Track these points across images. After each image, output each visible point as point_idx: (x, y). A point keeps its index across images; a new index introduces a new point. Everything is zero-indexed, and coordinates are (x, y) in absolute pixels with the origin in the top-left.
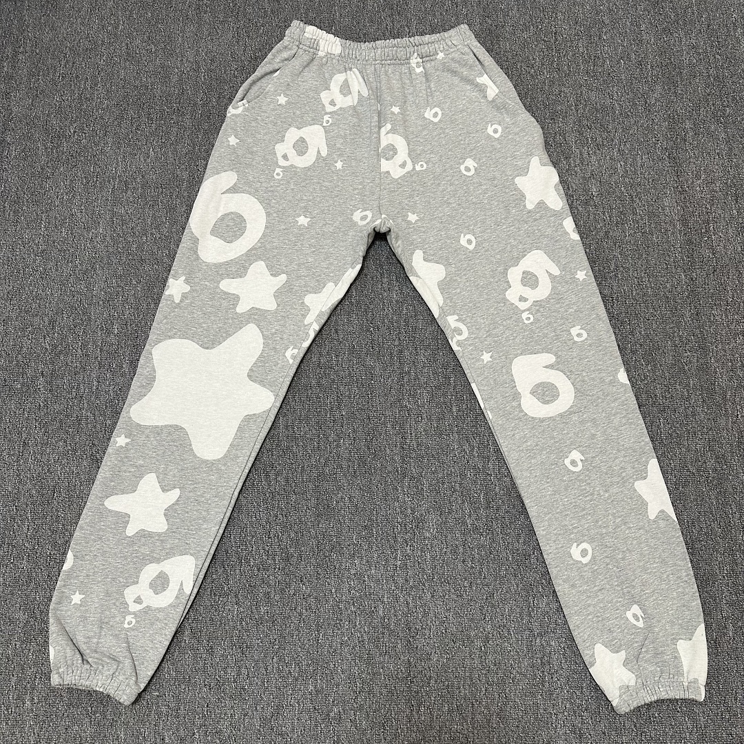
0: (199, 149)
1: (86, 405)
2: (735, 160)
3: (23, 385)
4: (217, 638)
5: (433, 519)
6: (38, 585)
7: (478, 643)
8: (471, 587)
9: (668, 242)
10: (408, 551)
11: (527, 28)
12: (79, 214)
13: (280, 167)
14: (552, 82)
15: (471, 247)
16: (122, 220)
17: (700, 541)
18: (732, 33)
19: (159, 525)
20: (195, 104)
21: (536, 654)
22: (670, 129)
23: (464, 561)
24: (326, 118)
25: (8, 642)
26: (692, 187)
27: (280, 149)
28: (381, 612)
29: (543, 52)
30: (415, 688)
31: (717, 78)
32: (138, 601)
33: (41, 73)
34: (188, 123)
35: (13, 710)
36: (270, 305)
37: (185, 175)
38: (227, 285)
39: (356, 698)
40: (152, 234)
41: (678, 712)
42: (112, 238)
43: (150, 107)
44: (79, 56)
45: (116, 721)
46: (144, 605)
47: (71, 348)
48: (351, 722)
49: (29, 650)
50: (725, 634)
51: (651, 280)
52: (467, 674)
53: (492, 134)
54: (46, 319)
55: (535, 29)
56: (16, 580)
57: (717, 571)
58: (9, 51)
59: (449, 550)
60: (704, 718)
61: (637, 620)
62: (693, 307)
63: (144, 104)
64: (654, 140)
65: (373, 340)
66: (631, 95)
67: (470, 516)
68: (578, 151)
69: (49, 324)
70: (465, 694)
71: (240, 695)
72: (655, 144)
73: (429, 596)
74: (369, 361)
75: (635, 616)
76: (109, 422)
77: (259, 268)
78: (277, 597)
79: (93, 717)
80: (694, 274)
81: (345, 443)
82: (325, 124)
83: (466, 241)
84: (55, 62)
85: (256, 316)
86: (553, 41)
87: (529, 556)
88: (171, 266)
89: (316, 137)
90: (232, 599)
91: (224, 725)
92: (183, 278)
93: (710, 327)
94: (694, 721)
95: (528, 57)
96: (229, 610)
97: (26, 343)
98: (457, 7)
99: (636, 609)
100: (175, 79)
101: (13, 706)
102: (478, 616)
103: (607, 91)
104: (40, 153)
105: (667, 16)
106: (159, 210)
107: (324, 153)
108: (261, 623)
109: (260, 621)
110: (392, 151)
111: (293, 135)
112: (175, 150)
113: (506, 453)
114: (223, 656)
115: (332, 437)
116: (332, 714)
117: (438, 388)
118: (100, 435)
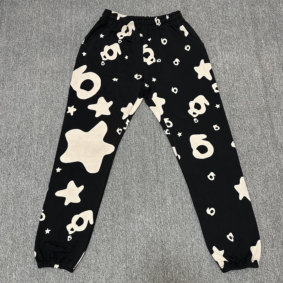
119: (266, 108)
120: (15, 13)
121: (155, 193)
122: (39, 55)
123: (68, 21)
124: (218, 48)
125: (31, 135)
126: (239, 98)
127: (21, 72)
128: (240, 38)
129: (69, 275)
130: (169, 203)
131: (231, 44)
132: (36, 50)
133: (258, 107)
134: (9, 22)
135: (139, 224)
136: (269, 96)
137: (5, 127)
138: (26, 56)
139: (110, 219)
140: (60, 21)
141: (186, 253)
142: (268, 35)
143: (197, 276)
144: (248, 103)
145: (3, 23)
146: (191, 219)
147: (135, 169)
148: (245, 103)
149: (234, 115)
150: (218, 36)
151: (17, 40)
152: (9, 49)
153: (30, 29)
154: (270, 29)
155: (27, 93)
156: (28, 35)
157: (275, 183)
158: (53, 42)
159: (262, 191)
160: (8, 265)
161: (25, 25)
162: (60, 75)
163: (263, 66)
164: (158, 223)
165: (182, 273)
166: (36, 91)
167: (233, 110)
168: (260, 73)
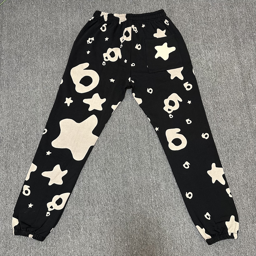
119: (245, 101)
120: (14, 17)
121: (150, 179)
122: (39, 56)
123: (65, 24)
124: (201, 47)
125: (37, 131)
126: (221, 92)
127: (24, 73)
128: (220, 37)
129: (78, 255)
130: (163, 188)
131: (213, 43)
132: (37, 52)
133: (238, 100)
134: (10, 25)
135: (137, 208)
136: (247, 90)
137: (12, 124)
138: (28, 58)
139: (111, 204)
140: (57, 24)
141: (179, 232)
142: (245, 34)
143: (189, 250)
144: (229, 96)
145: (4, 27)
146: (182, 202)
147: (132, 159)
148: (226, 97)
149: (217, 108)
150: (201, 36)
151: (18, 43)
152: (12, 51)
153: (29, 32)
154: (247, 29)
155: (31, 92)
156: (28, 38)
157: (254, 167)
158: (52, 44)
159: (243, 175)
160: (23, 248)
161: (25, 28)
162: (59, 75)
163: (242, 63)
164: (154, 206)
165: (177, 248)
166: (39, 90)
167: (217, 103)
168: (240, 70)
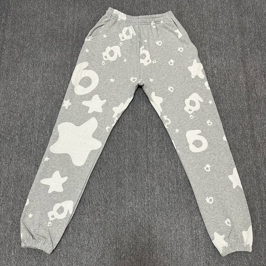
0: (74, 53)
1: (33, 146)
2: (264, 62)
3: (10, 138)
4: (81, 230)
5: (158, 188)
6: (16, 211)
7: (174, 232)
8: (171, 212)
9: (241, 91)
10: (149, 199)
11: (192, 13)
12: (30, 76)
13: (104, 61)
14: (201, 33)
15: (172, 91)
16: (46, 79)
17: (250, 196)
18: (264, 17)
19: (60, 189)
20: (73, 37)
21: (194, 236)
22: (242, 51)
23: (169, 203)
24: (121, 43)
25: (5, 231)
26: (249, 71)
27: (104, 54)
28: (139, 221)
29: (198, 22)
30: (151, 248)
31: (258, 33)
32: (53, 216)
33: (16, 23)
34: (71, 44)
35: (7, 256)
36: (100, 110)
37: (69, 62)
38: (85, 103)
39: (131, 251)
40: (57, 84)
41: (242, 256)
42: (43, 85)
43: (57, 37)
44: (30, 17)
45: (45, 260)
46: (55, 218)
47: (28, 125)
48: (129, 259)
49: (13, 234)
50: (258, 229)
51: (235, 104)
52: (170, 243)
53: (180, 51)
54: (18, 114)
55: (195, 13)
56: (8, 209)
57: (256, 207)
58: (4, 15)
59: (163, 199)
60: (251, 258)
61: (229, 224)
62: (249, 114)
63: (54, 36)
64: (236, 54)
65: (137, 124)
66: (229, 38)
67: (171, 187)
68: (210, 58)
69: (20, 116)
70: (169, 250)
71: (89, 250)
72: (237, 56)
73: (156, 215)
74: (136, 131)
75: (228, 222)
76: (42, 152)
77: (96, 97)
78: (103, 215)
79: (36, 258)
80: (250, 102)
81: (127, 161)
82: (120, 45)
83: (170, 89)
84: (22, 20)
85: (95, 114)
86: (201, 18)
87: (192, 201)
88: (64, 96)
89: (117, 50)
90: (86, 216)
91: (84, 261)
92: (69, 100)
93: (255, 121)
94: (248, 259)
95: (193, 23)
96: (85, 220)
97: (11, 123)
98: (168, 4)
99: (228, 220)
100: (66, 27)
101: (7, 254)
102: (174, 222)
103: (220, 36)
104: (16, 53)
105: (241, 10)
106: (60, 75)
107: (120, 56)
108: (97, 225)
109: (97, 224)
110: (144, 56)
111: (109, 49)
112: (66, 53)
113: (184, 165)
114: (83, 236)
115: (122, 158)
116: (122, 257)
117: (160, 141)
118: (39, 157)
